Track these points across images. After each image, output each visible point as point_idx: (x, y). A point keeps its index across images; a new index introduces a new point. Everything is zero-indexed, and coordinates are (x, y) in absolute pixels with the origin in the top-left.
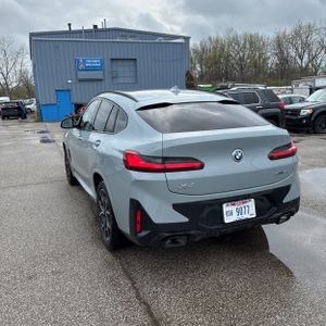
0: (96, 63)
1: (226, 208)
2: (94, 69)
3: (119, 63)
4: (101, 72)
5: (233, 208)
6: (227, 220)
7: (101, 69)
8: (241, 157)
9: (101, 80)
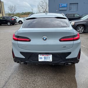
0: (65, 5)
1: (40, 56)
2: (64, 7)
3: (73, 5)
4: (66, 8)
5: (43, 57)
6: (40, 60)
7: (66, 7)
8: (46, 39)
9: (66, 10)
